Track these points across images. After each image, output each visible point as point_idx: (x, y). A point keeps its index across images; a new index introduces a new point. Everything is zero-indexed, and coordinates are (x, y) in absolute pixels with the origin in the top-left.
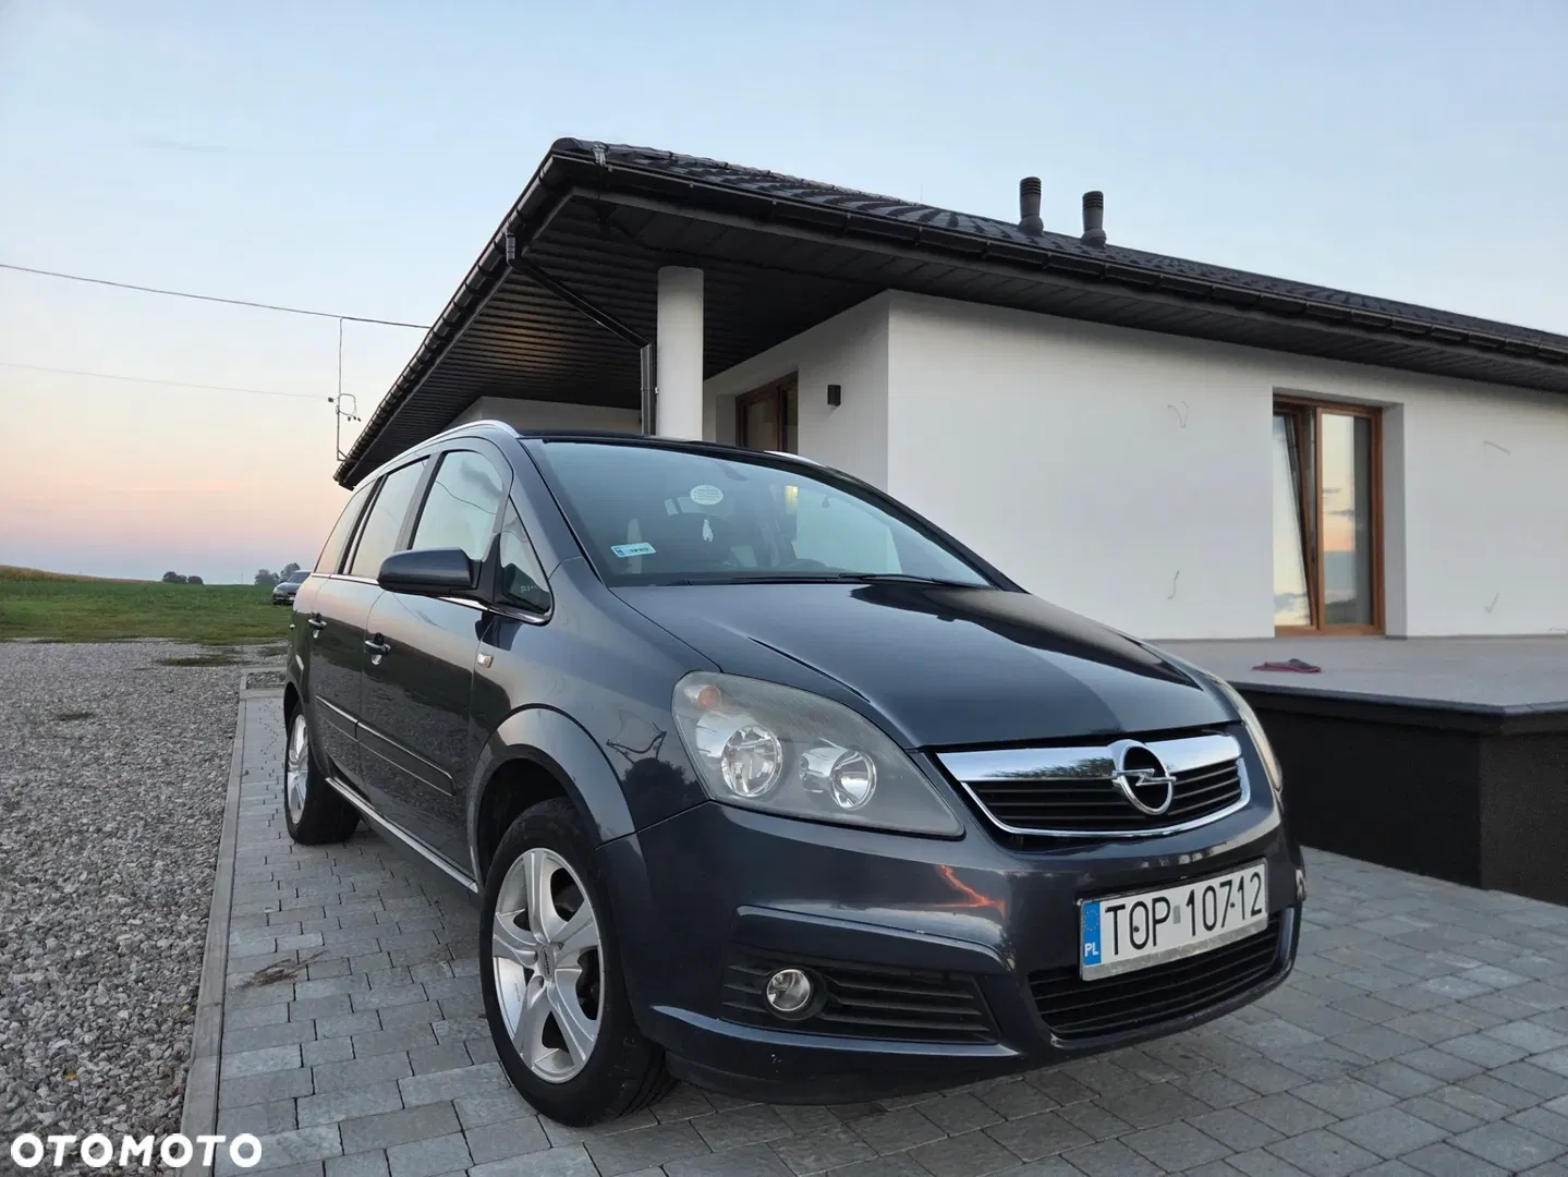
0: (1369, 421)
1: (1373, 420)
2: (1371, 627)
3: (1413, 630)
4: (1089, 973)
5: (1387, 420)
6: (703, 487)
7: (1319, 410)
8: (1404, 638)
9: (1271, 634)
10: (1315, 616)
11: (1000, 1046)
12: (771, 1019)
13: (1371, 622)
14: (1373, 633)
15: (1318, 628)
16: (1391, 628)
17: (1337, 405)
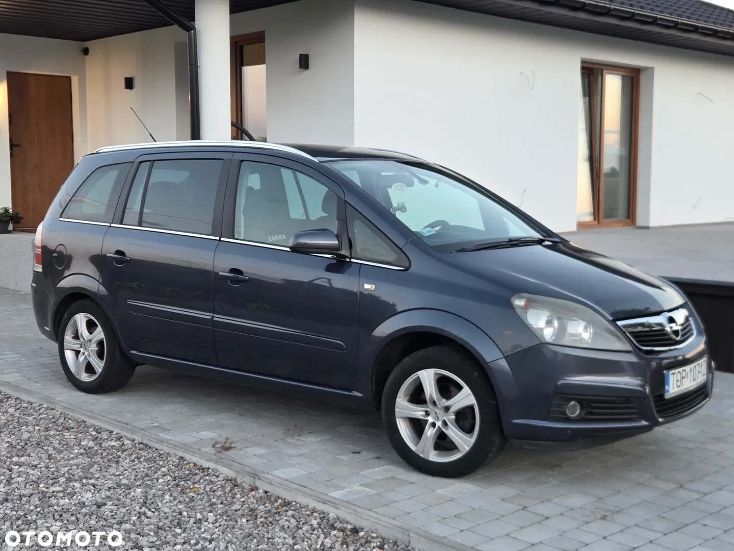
0: (632, 78)
1: (635, 79)
2: (629, 221)
3: (654, 222)
4: (667, 396)
5: (643, 77)
6: (398, 184)
7: (605, 71)
8: (647, 228)
9: (574, 228)
10: (596, 213)
11: (642, 421)
12: (568, 420)
13: (628, 218)
14: (628, 225)
15: (599, 223)
16: (640, 222)
17: (614, 68)
